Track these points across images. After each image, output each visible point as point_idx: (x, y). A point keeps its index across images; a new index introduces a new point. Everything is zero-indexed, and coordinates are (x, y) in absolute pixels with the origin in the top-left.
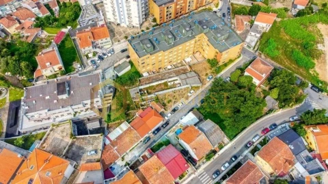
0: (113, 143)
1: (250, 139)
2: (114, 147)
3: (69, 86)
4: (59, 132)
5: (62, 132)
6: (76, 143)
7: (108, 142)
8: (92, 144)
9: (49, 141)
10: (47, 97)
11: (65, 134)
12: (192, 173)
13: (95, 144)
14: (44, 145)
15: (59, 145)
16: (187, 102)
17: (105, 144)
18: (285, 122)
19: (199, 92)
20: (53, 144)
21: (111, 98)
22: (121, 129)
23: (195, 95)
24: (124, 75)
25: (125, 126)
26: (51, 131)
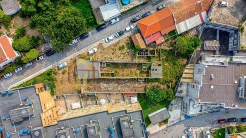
0: (198, 9)
2: (200, 4)
3: (237, 93)
6: (238, 21)
7: (204, 14)
8: (221, 14)
13: (218, 14)
16: (102, 41)
17: (208, 12)
19: (83, 51)
21: (184, 76)
22: (186, 26)
23: (88, 48)
24: (159, 109)
25: (182, 27)
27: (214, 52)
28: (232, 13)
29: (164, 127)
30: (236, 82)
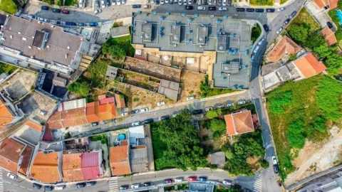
0: (64, 115)
1: (173, 177)
2: (62, 118)
3: (49, 37)
4: (24, 76)
5: (27, 78)
6: (34, 97)
7: (60, 109)
8: (46, 105)
9: (14, 80)
10: (24, 39)
11: (28, 82)
12: (106, 177)
13: (49, 106)
14: (8, 82)
15: (20, 89)
16: (151, 110)
17: (57, 110)
18: (217, 181)
19: (170, 106)
20: (16, 85)
21: (89, 62)
22: (77, 103)
23: (165, 107)
25: (81, 103)
26: (18, 72)
27: (59, 75)
28: (37, 104)
29: (118, 21)
30: (48, 47)
